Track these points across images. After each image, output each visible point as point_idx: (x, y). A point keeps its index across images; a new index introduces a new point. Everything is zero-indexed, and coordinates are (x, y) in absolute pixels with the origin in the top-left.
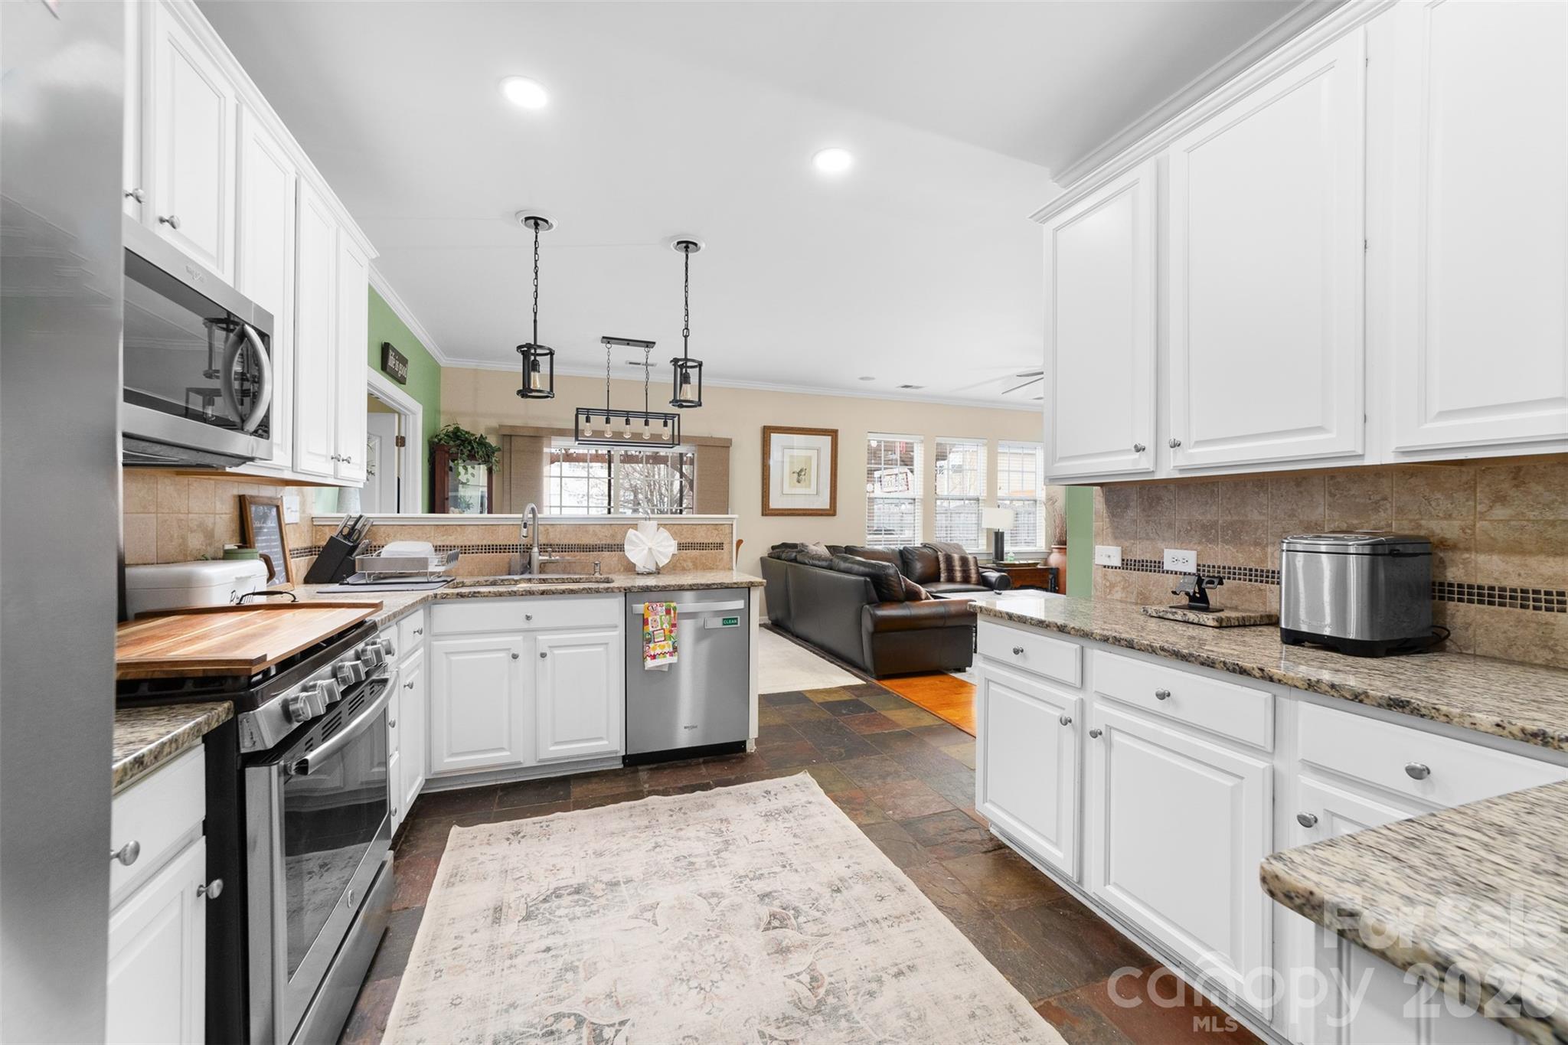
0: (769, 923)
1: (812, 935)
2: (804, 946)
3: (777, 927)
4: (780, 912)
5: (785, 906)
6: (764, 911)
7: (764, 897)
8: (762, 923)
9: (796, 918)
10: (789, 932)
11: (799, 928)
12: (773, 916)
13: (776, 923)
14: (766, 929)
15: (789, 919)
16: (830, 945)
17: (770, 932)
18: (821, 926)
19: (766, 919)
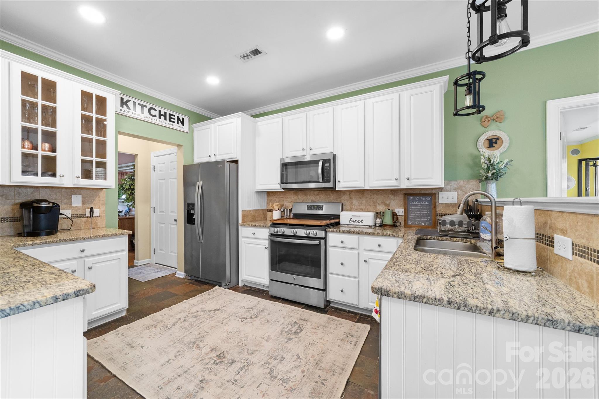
0: (224, 354)
1: (205, 359)
2: (207, 354)
3: (220, 354)
4: (222, 359)
5: (222, 362)
6: (228, 357)
7: (233, 362)
8: (226, 353)
9: (215, 361)
10: (214, 355)
11: (211, 358)
12: (224, 357)
13: (221, 355)
14: (224, 352)
15: (217, 359)
16: (197, 359)
17: (221, 352)
18: (203, 363)
19: (226, 355)
